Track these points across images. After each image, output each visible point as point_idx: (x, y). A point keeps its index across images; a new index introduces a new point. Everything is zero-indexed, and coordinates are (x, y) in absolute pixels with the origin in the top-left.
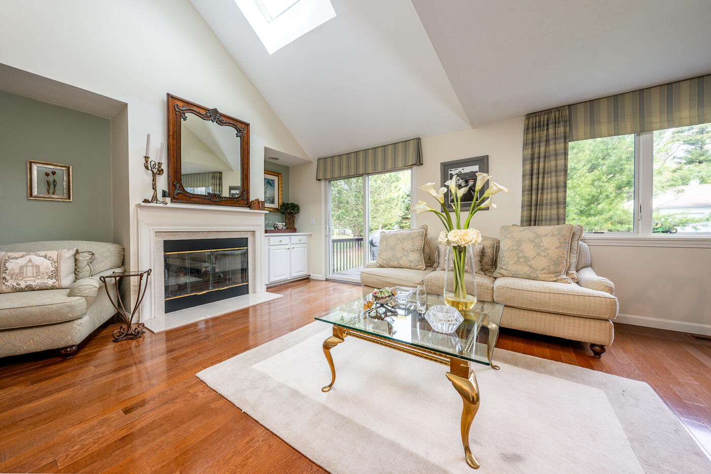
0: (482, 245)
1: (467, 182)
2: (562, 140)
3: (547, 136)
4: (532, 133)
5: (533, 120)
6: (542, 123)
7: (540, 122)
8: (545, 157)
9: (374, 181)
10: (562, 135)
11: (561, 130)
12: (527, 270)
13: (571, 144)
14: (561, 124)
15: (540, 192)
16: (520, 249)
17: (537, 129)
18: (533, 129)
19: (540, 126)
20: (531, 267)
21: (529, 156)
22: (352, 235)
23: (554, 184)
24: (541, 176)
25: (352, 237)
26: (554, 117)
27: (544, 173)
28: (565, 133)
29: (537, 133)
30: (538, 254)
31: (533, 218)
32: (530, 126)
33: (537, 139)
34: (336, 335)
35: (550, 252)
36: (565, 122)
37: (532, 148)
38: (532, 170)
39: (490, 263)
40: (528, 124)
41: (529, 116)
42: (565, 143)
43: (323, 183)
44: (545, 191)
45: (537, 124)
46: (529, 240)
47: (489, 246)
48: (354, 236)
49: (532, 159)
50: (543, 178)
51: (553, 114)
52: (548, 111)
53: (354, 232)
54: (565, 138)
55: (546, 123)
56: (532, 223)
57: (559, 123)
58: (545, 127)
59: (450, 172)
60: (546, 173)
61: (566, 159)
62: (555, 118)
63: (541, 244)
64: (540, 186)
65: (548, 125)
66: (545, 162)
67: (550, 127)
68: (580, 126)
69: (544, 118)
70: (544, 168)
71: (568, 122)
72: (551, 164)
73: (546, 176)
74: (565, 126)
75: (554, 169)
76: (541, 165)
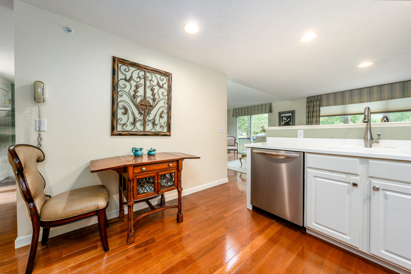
1: (287, 119)
2: (318, 107)
3: (314, 105)
9: (254, 117)
11: (318, 103)
13: (321, 108)
21: (308, 111)
22: (246, 136)
24: (311, 118)
25: (246, 137)
27: (313, 117)
28: (319, 104)
29: (310, 104)
32: (308, 101)
33: (310, 106)
34: (242, 157)
36: (319, 100)
37: (309, 109)
41: (308, 98)
42: (319, 107)
43: (235, 117)
45: (310, 101)
48: (247, 137)
50: (312, 118)
51: (315, 98)
52: (314, 97)
53: (247, 134)
54: (319, 106)
57: (317, 101)
58: (313, 102)
59: (281, 115)
61: (320, 113)
64: (311, 121)
65: (314, 101)
66: (313, 113)
67: (314, 102)
68: (324, 102)
69: (313, 99)
70: (313, 115)
71: (320, 101)
72: (315, 114)
73: (313, 118)
74: (319, 102)
75: (316, 116)
76: (312, 114)
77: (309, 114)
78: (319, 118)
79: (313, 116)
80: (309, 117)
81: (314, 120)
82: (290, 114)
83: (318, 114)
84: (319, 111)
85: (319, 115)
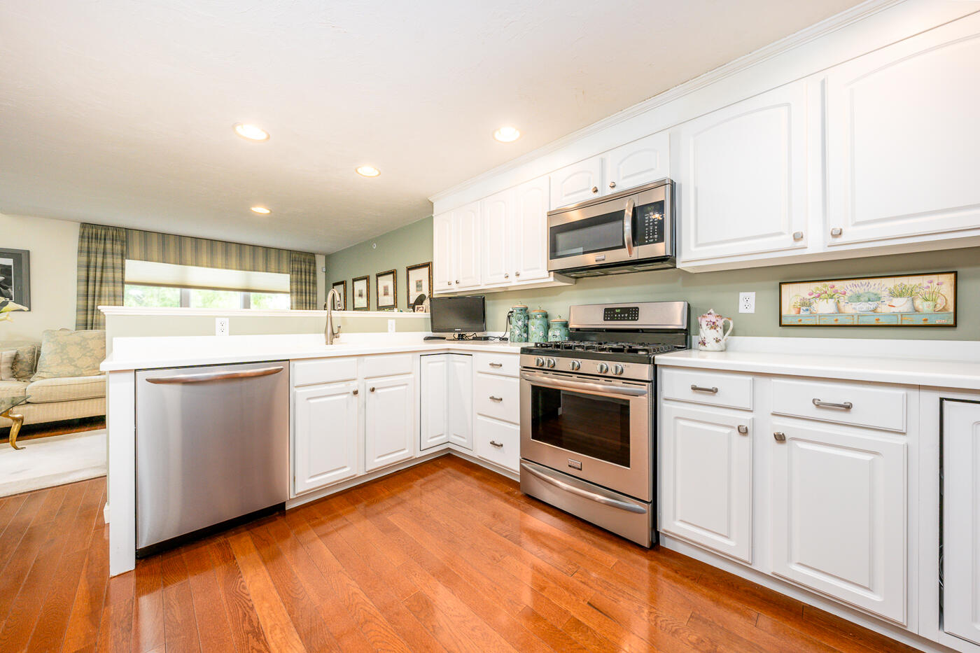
0: (15, 351)
2: (119, 256)
3: (105, 249)
4: (88, 242)
5: (88, 231)
6: (99, 237)
7: (97, 234)
8: (103, 268)
10: (120, 252)
11: (118, 247)
12: (72, 369)
13: (127, 262)
14: (119, 243)
15: (96, 298)
16: (65, 351)
17: (94, 240)
18: (88, 238)
19: (96, 238)
20: (76, 366)
21: (85, 264)
23: (112, 294)
24: (98, 284)
26: (111, 234)
27: (101, 282)
28: (122, 251)
29: (93, 244)
30: (84, 355)
31: (89, 322)
32: (86, 234)
33: (94, 250)
35: (95, 352)
36: (123, 242)
37: (88, 256)
38: (88, 277)
39: (27, 369)
40: (83, 233)
41: (83, 225)
42: (122, 259)
44: (103, 298)
45: (94, 236)
46: (75, 343)
47: (26, 351)
49: (88, 267)
50: (101, 286)
51: (111, 231)
52: (107, 227)
54: (122, 255)
55: (103, 237)
56: (89, 327)
57: (116, 240)
58: (103, 241)
60: (104, 282)
61: (123, 272)
62: (113, 236)
63: (87, 346)
64: (97, 293)
65: (105, 240)
66: (102, 271)
67: (108, 242)
68: (136, 248)
69: (102, 232)
70: (102, 277)
71: (125, 242)
72: (109, 275)
73: (104, 284)
74: (122, 245)
75: (111, 279)
76: (98, 274)
77: (88, 271)
78: (123, 287)
79: (104, 279)
80: (88, 281)
81: (107, 289)
82: (9, 262)
83: (118, 275)
84: (123, 269)
85: (123, 279)
